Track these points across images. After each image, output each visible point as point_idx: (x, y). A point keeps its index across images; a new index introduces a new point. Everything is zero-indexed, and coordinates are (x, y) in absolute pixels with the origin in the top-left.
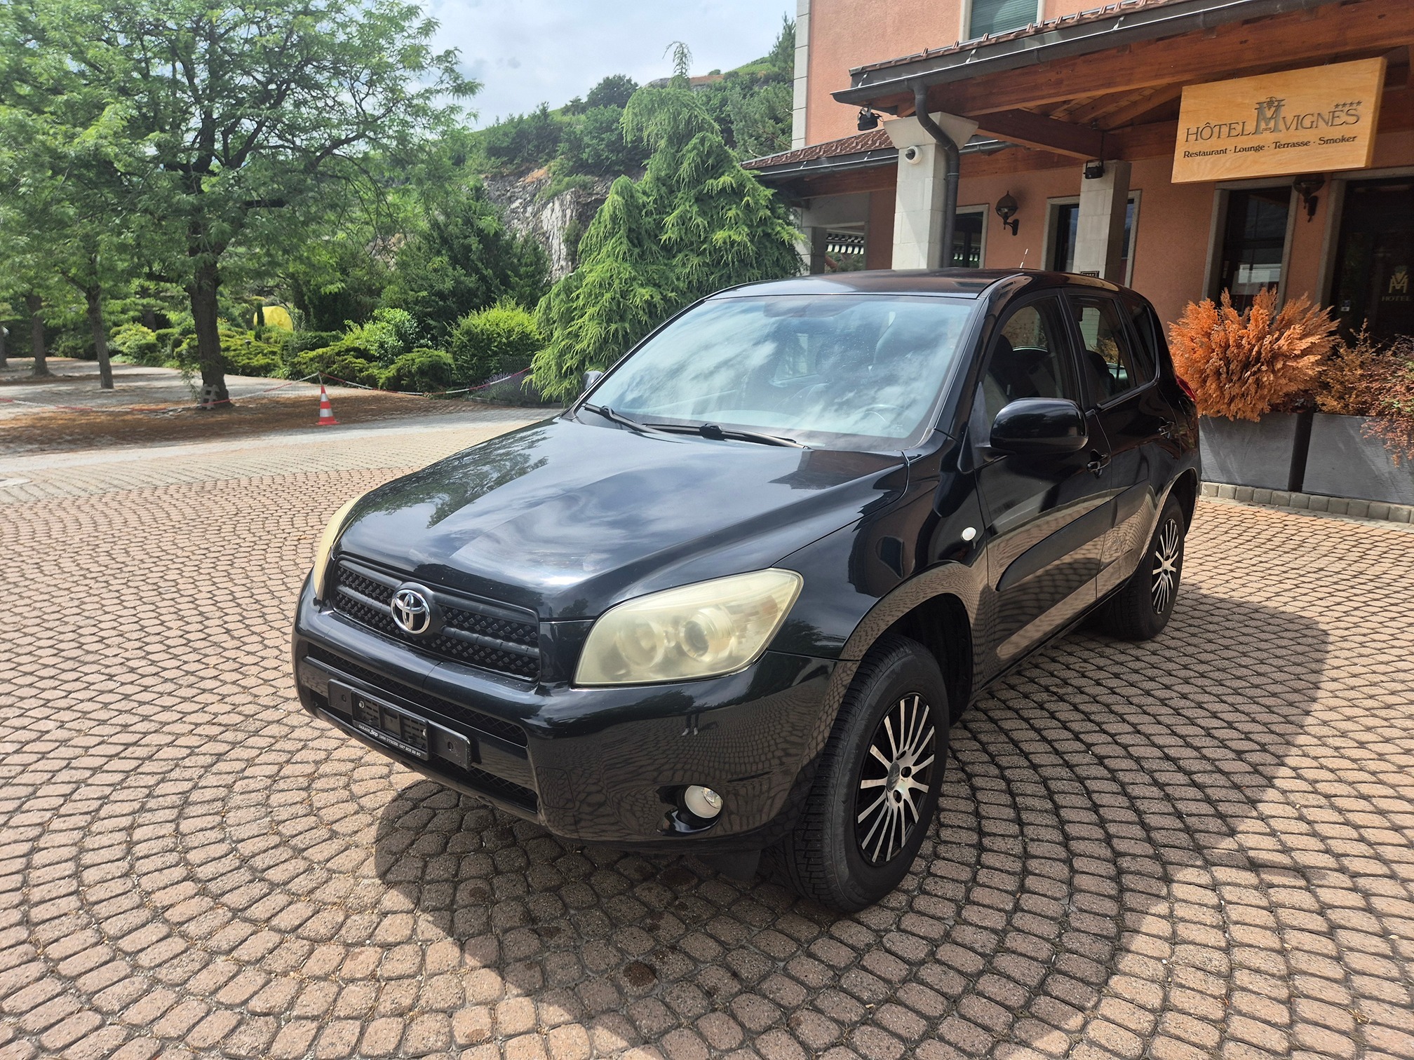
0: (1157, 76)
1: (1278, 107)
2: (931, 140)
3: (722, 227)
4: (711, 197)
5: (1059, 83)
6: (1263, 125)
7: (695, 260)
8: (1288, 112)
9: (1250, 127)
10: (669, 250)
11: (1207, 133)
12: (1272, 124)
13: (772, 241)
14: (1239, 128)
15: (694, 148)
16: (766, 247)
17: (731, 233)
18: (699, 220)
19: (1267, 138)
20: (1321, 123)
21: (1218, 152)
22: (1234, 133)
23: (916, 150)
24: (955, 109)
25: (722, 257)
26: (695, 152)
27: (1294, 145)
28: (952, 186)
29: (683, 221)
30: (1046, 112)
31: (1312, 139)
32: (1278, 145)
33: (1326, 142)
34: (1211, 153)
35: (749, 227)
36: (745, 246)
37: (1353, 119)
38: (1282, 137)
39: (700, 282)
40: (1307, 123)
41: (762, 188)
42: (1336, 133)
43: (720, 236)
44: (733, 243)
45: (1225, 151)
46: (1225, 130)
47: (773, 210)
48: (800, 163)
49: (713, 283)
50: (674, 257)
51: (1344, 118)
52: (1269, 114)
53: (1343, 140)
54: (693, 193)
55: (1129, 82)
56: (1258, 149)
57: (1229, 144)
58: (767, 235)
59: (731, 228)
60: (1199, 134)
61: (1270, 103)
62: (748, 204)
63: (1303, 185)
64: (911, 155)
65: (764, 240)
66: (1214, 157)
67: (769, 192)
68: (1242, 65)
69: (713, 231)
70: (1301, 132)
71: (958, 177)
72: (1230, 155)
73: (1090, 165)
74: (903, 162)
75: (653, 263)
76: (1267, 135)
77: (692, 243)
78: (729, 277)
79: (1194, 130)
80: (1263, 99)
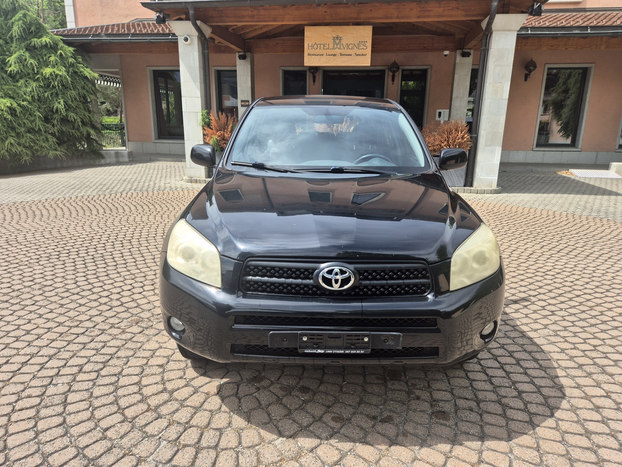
0: (294, 20)
1: (340, 40)
2: (195, 33)
3: (47, 66)
4: (36, 49)
5: (253, 16)
6: (335, 46)
7: (34, 84)
8: (344, 42)
9: (331, 46)
10: (13, 77)
11: (315, 46)
12: (339, 46)
13: (79, 76)
14: (327, 46)
15: (20, 19)
16: (76, 79)
17: (55, 70)
18: (32, 61)
19: (337, 51)
20: (355, 48)
21: (320, 55)
22: (325, 48)
23: (188, 37)
24: (205, 21)
25: (51, 82)
26: (21, 22)
27: (347, 55)
28: (206, 57)
29: (21, 61)
30: (227, 28)
31: (353, 54)
32: (341, 55)
33: (357, 55)
34: (318, 55)
35: (65, 67)
36: (66, 78)
37: (365, 48)
38: (343, 51)
39: (39, 97)
40: (350, 47)
41: (67, 46)
42: (360, 52)
43: (47, 71)
44: (57, 76)
45: (323, 55)
46: (322, 46)
47: (75, 59)
48: (88, 35)
49: (48, 97)
50: (18, 81)
51: (362, 47)
52: (337, 42)
53: (362, 55)
54: (23, 45)
55: (283, 21)
56: (335, 55)
57: (324, 52)
58: (75, 72)
59: (53, 67)
60: (312, 46)
61: (337, 38)
62: (61, 54)
63: (312, 71)
64: (186, 40)
65: (74, 75)
66: (319, 57)
67: (71, 49)
68: (326, 21)
69: (41, 68)
70: (349, 50)
71: (208, 53)
72: (325, 56)
73: (240, 54)
74: (181, 43)
75: (6, 85)
76: (337, 50)
77: (29, 74)
78: (57, 94)
79: (310, 45)
80: (335, 36)
